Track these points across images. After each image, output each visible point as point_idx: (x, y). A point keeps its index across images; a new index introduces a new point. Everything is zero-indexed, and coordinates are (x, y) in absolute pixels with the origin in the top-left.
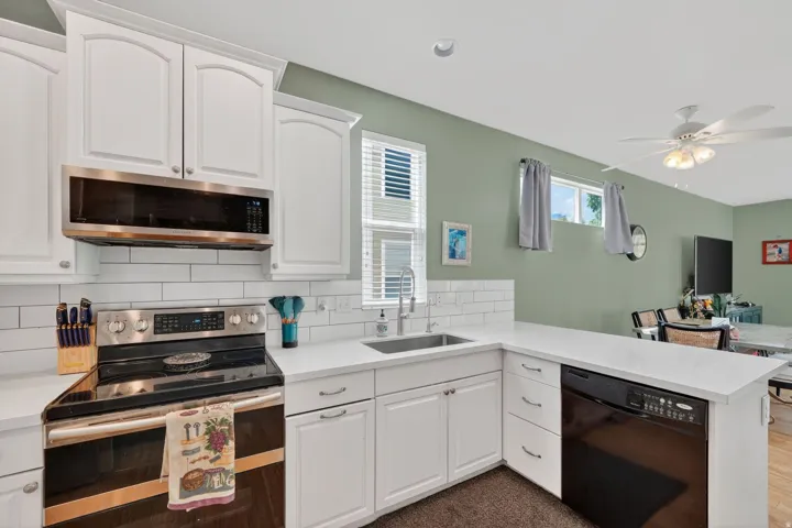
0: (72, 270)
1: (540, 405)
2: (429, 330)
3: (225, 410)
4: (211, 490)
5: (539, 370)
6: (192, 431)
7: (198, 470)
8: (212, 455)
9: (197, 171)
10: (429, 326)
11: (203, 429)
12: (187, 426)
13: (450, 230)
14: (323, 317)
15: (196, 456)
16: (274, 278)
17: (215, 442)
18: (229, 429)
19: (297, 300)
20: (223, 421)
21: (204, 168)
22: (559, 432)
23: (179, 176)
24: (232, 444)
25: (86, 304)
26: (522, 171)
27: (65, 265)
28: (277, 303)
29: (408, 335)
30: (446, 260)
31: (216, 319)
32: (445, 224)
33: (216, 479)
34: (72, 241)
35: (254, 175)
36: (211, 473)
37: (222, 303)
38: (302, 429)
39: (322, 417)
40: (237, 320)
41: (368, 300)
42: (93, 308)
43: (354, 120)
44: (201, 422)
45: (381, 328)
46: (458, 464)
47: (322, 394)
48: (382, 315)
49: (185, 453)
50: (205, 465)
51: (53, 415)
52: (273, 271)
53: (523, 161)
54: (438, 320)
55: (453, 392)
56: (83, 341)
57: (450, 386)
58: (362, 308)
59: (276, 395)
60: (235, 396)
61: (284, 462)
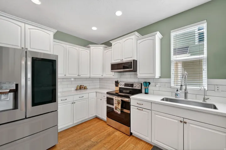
0: (114, 76)
2: (204, 101)
3: (120, 99)
4: (117, 110)
6: (116, 100)
10: (204, 99)
16: (138, 77)
17: (118, 104)
20: (119, 101)
21: (125, 59)
23: (121, 61)
24: (120, 105)
25: (118, 81)
27: (113, 76)
31: (132, 85)
34: (114, 72)
35: (132, 57)
36: (117, 107)
37: (135, 82)
38: (134, 109)
39: (137, 108)
40: (135, 86)
41: (173, 85)
45: (176, 95)
47: (137, 103)
48: (177, 91)
49: (115, 103)
51: (108, 93)
54: (210, 97)
55: (186, 123)
56: (117, 86)
57: (185, 120)
58: (171, 87)
59: (128, 100)
60: (123, 98)
61: (130, 114)
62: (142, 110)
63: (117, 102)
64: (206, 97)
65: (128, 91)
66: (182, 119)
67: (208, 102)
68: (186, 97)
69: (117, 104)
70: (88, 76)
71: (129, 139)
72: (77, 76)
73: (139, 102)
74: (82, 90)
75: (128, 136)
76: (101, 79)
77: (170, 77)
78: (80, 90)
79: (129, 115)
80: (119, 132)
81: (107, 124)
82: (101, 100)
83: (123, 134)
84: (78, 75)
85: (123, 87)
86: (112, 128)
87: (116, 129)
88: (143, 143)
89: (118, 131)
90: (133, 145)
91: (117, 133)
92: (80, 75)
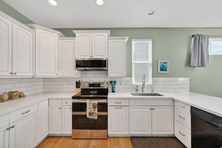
0: (77, 75)
1: (184, 119)
2: (152, 92)
3: (96, 102)
4: (93, 116)
5: (184, 107)
6: (90, 104)
7: (91, 112)
8: (94, 110)
9: (94, 56)
10: (152, 91)
11: (92, 105)
12: (90, 103)
13: (161, 63)
14: (121, 86)
15: (91, 109)
16: (109, 77)
17: (94, 108)
18: (96, 105)
19: (115, 82)
20: (95, 104)
21: (95, 56)
22: (190, 129)
23: (91, 58)
24: (97, 108)
25: (79, 81)
26: (193, 39)
28: (111, 82)
29: (145, 92)
30: (159, 71)
31: (98, 85)
32: (159, 61)
33: (94, 114)
34: (77, 71)
35: (104, 56)
36: (93, 113)
37: (101, 82)
38: (112, 109)
39: (116, 108)
40: (102, 85)
41: (134, 82)
42: (80, 82)
43: (127, 38)
44: (92, 103)
45: (137, 90)
46: (155, 130)
47: (116, 103)
48: (137, 87)
49: (89, 108)
50: (93, 111)
51: (74, 98)
52: (108, 75)
53: (193, 36)
54: (155, 89)
55: (153, 109)
56: (79, 87)
57: (153, 107)
58: (132, 84)
59: (106, 101)
60: (98, 100)
61: (107, 115)
62: (121, 108)
63: (92, 107)
64: (153, 89)
65: (96, 92)
66: (151, 107)
67: (154, 92)
68: (143, 91)
69: (92, 109)
70: (30, 75)
71: (109, 142)
72: (8, 74)
73: (117, 101)
74: (14, 101)
75: (106, 140)
76: (45, 80)
77: (131, 76)
78: (11, 101)
79: (106, 117)
80: (95, 141)
81: (72, 138)
82: (60, 108)
83: (98, 141)
84: (11, 73)
85: (88, 88)
86: (82, 140)
87: (88, 139)
88: (122, 139)
89: (92, 140)
90: (117, 146)
91: (93, 143)
92: (15, 74)
